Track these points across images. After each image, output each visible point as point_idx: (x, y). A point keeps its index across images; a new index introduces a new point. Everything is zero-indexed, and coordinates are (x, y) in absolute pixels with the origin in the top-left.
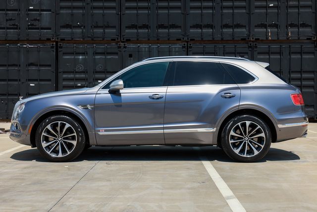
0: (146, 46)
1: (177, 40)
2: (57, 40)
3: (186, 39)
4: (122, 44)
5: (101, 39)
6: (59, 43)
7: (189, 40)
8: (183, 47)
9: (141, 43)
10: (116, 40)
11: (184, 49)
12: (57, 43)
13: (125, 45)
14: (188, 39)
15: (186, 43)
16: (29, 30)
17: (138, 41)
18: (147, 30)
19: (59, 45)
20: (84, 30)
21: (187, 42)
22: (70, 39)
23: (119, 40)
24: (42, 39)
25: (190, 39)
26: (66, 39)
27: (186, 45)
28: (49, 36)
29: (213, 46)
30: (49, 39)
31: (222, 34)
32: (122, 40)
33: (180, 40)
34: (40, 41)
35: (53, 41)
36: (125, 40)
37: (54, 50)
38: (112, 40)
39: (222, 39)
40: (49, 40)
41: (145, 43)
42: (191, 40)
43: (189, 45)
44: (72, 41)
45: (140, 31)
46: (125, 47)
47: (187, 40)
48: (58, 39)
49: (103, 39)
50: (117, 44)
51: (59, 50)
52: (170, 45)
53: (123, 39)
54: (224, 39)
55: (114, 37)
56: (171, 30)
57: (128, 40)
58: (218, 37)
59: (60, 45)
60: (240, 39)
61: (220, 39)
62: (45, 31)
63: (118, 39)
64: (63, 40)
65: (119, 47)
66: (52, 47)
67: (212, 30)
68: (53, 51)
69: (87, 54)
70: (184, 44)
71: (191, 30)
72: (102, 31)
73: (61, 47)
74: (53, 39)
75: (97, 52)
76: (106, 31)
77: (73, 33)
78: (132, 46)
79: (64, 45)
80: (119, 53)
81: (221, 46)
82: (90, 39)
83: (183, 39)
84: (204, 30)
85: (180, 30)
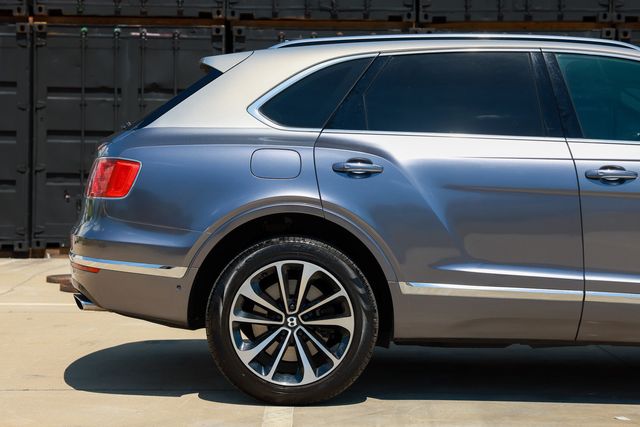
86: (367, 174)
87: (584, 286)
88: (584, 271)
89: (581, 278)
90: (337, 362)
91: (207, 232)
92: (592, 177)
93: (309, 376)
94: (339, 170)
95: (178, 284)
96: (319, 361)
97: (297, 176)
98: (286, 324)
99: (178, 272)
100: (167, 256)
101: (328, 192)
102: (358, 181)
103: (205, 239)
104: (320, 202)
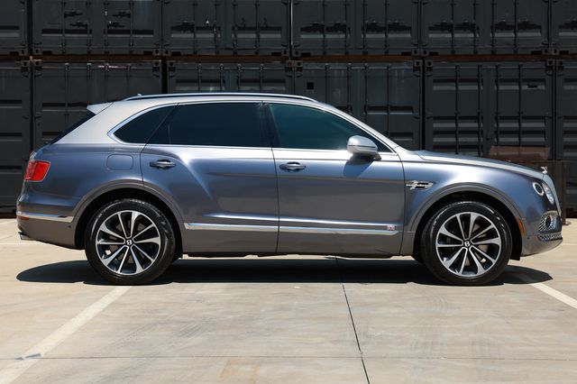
0: (342, 67)
1: (404, 54)
2: (164, 55)
3: (420, 52)
4: (294, 63)
5: (252, 53)
6: (168, 62)
7: (427, 54)
8: (416, 69)
9: (332, 59)
10: (283, 55)
11: (417, 73)
12: (164, 59)
13: (299, 64)
14: (425, 52)
15: (421, 61)
16: (109, 36)
17: (325, 58)
18: (342, 36)
19: (169, 66)
20: (219, 36)
21: (423, 58)
22: (191, 53)
23: (288, 55)
24: (135, 53)
25: (428, 51)
26: (182, 53)
27: (421, 65)
28: (150, 47)
29: (473, 66)
30: (150, 53)
31: (493, 42)
32: (294, 55)
33: (409, 54)
34: (131, 57)
35: (157, 58)
36: (299, 55)
37: (160, 74)
38: (274, 54)
39: (493, 52)
40: (148, 54)
41: (340, 59)
42: (431, 54)
43: (427, 65)
44: (195, 57)
45: (329, 36)
46: (300, 69)
47: (423, 55)
48: (167, 52)
49: (257, 53)
50: (283, 62)
51: (170, 74)
52: (390, 64)
53: (297, 53)
54: (498, 53)
55: (279, 48)
56: (391, 36)
57: (306, 56)
58: (484, 48)
59: (171, 64)
60: (529, 53)
61: (490, 53)
62: (142, 36)
63: (285, 52)
64: (176, 54)
65: (289, 69)
66: (156, 69)
67: (472, 35)
68: (158, 76)
69: (224, 81)
70: (418, 63)
71: (431, 36)
72: (254, 36)
73: (173, 69)
74: (157, 52)
75: (243, 78)
76: (262, 36)
77: (195, 42)
78: (313, 66)
79: (178, 64)
80: (288, 80)
81: (491, 66)
82: (231, 53)
83: (416, 52)
84: (457, 35)
85: (409, 35)
86: (167, 168)
87: (279, 224)
88: (279, 216)
89: (277, 220)
90: (153, 261)
91: (84, 198)
92: (283, 167)
93: (139, 269)
94: (153, 165)
95: (69, 225)
96: (144, 262)
97: (131, 169)
98: (126, 244)
99: (69, 219)
100: (64, 211)
101: (147, 177)
102: (160, 171)
103: (83, 202)
104: (143, 182)
